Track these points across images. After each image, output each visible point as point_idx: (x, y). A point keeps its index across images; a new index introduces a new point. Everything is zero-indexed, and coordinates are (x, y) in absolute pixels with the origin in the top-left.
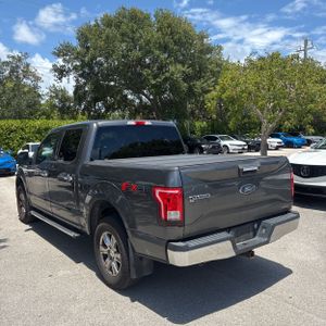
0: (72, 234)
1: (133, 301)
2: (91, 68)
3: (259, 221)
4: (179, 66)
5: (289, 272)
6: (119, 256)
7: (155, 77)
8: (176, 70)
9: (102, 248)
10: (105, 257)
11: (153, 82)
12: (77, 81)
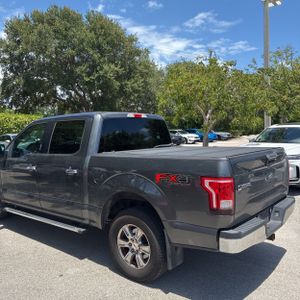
0: (76, 230)
1: (167, 293)
2: (22, 63)
3: (272, 206)
4: (113, 66)
5: (284, 251)
6: (147, 249)
7: (89, 75)
8: (110, 70)
9: (121, 242)
10: (125, 250)
11: (87, 79)
12: (6, 74)
